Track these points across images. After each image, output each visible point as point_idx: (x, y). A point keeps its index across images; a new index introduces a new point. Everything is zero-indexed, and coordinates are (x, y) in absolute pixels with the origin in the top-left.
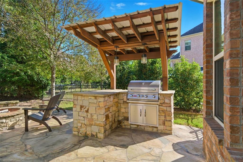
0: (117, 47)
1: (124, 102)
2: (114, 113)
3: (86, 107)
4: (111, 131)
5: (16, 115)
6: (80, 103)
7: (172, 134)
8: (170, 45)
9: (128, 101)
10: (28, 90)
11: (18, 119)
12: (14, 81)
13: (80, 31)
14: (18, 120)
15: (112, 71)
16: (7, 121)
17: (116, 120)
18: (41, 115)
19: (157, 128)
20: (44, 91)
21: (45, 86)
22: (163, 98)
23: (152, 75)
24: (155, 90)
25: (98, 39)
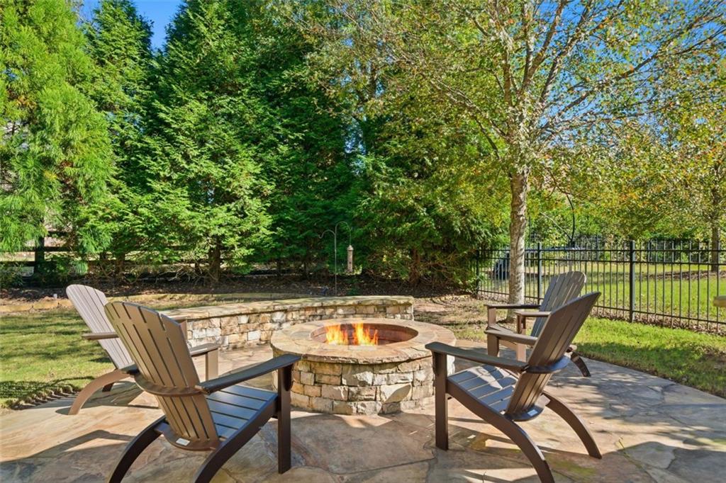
5: (404, 360)
10: (436, 262)
11: (410, 377)
12: (402, 236)
14: (412, 382)
16: (379, 379)
18: (496, 385)
20: (481, 267)
21: (484, 250)
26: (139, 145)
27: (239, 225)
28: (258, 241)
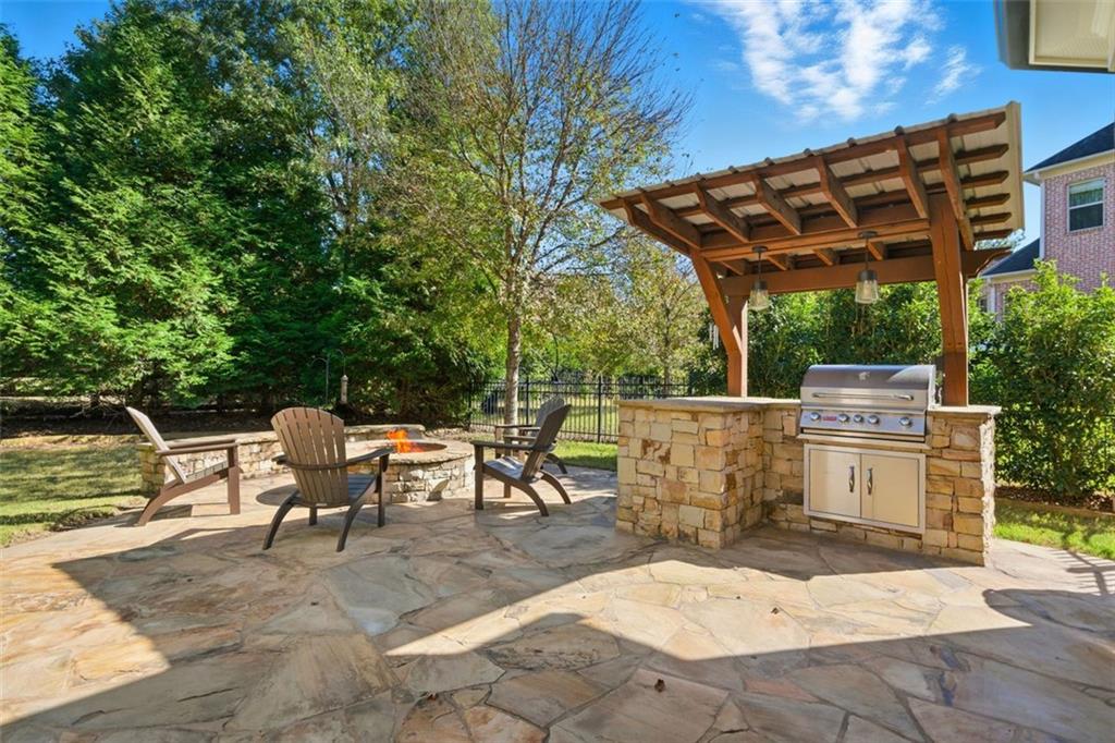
0: (762, 248)
1: (785, 437)
2: (749, 472)
3: (661, 446)
4: (742, 530)
5: (445, 460)
6: (643, 431)
7: (983, 566)
8: (977, 229)
9: (801, 436)
11: (449, 473)
12: (396, 366)
13: (647, 212)
14: (450, 477)
15: (735, 330)
16: (428, 475)
17: (757, 500)
18: (512, 467)
19: (920, 539)
20: (474, 399)
21: (477, 383)
22: (943, 428)
23: (896, 345)
24: (912, 398)
25: (694, 225)
26: (34, 234)
27: (187, 347)
28: (214, 367)
